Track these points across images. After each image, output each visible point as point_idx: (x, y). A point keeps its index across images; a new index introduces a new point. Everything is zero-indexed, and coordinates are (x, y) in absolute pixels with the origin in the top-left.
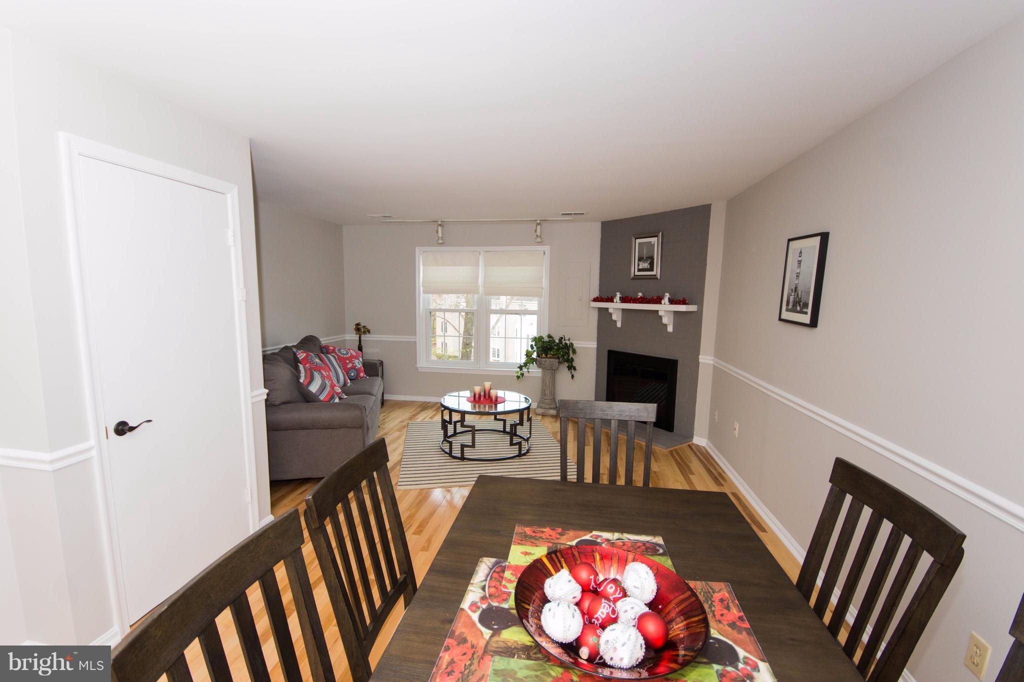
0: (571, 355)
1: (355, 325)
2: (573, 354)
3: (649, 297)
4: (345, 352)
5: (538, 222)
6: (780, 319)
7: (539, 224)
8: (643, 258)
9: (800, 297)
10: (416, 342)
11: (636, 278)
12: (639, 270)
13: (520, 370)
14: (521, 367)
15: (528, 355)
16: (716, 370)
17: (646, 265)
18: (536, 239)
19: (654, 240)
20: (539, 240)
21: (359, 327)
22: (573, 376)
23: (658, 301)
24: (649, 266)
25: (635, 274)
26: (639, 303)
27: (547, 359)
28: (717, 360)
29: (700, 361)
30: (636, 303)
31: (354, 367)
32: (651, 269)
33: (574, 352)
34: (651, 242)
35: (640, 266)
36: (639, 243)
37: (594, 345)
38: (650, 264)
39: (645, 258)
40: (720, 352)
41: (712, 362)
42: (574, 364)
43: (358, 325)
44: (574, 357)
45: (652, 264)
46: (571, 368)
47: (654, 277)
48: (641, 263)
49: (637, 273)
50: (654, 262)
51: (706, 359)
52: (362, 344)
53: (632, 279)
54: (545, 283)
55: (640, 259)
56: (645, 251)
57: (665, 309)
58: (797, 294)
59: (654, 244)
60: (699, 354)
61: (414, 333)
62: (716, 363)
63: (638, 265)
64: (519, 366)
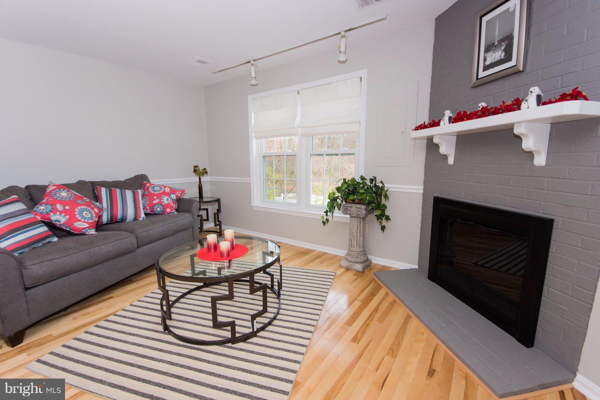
0: (383, 202)
1: (194, 167)
4: (159, 188)
8: (493, 44)
10: (250, 183)
11: (480, 81)
12: (486, 68)
13: (326, 216)
14: (325, 212)
15: (333, 197)
17: (498, 55)
18: (339, 57)
19: (514, 4)
20: (342, 58)
21: (197, 168)
22: (383, 228)
23: (514, 107)
24: (503, 54)
25: (480, 77)
27: (353, 205)
30: (473, 118)
31: (160, 203)
32: (508, 58)
33: (386, 197)
34: (508, 9)
35: (488, 60)
36: (487, 22)
37: (419, 189)
38: (505, 50)
39: (496, 44)
42: (387, 213)
43: (195, 167)
44: (387, 204)
45: (509, 49)
46: (382, 217)
47: (512, 71)
48: (489, 55)
49: (482, 75)
50: (512, 44)
52: (202, 183)
53: (475, 87)
54: (361, 116)
55: (488, 49)
56: (498, 32)
59: (514, 12)
61: (248, 175)
63: (485, 60)
64: (323, 210)
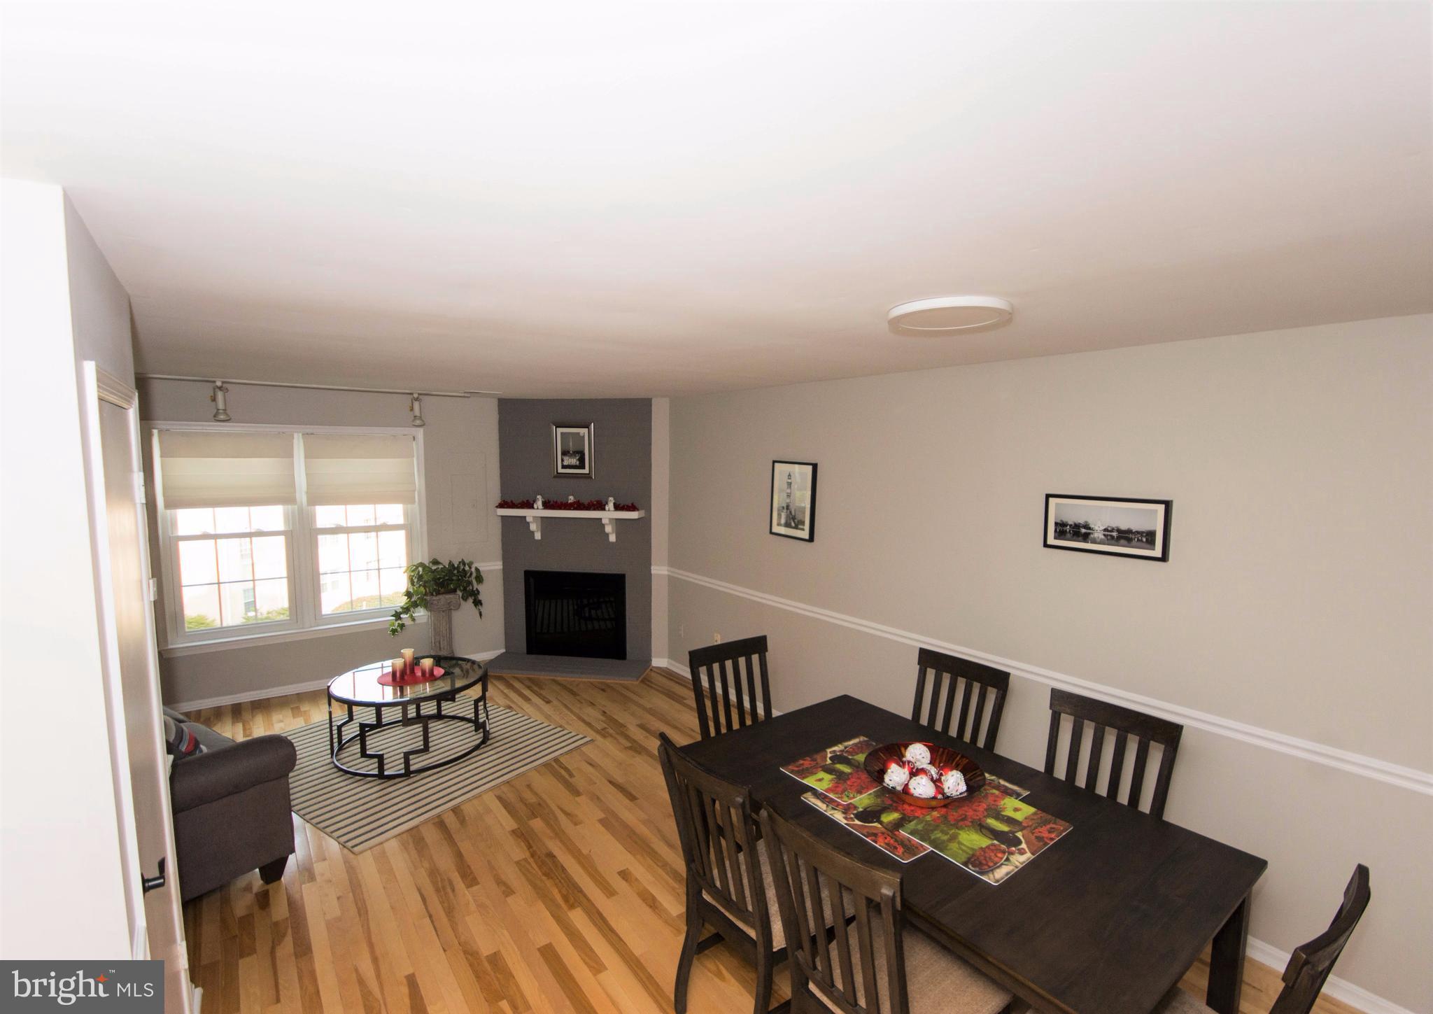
0: (476, 585)
2: (478, 584)
3: (585, 501)
5: (416, 396)
6: (771, 533)
7: (417, 399)
8: (569, 452)
9: (793, 514)
11: (560, 476)
12: (564, 467)
13: (396, 620)
14: (397, 616)
15: (408, 594)
16: (673, 582)
17: (574, 461)
18: (413, 421)
19: (583, 431)
20: (418, 422)
22: (481, 615)
23: (600, 506)
24: (578, 463)
25: (559, 472)
26: (573, 510)
27: (439, 597)
28: (672, 569)
29: (653, 572)
30: (570, 509)
32: (582, 466)
33: (479, 579)
34: (579, 433)
35: (564, 461)
36: (562, 433)
37: (498, 565)
38: (579, 460)
39: (571, 452)
40: (674, 560)
41: (666, 573)
42: (480, 597)
44: (481, 588)
45: (582, 460)
46: (478, 603)
47: (588, 476)
48: (566, 458)
49: (560, 470)
50: (584, 457)
51: (659, 570)
53: (555, 477)
54: (419, 482)
55: (564, 453)
56: (571, 444)
57: (608, 515)
58: (790, 512)
59: (584, 437)
60: (650, 565)
62: (672, 572)
63: (562, 460)
64: (394, 613)
